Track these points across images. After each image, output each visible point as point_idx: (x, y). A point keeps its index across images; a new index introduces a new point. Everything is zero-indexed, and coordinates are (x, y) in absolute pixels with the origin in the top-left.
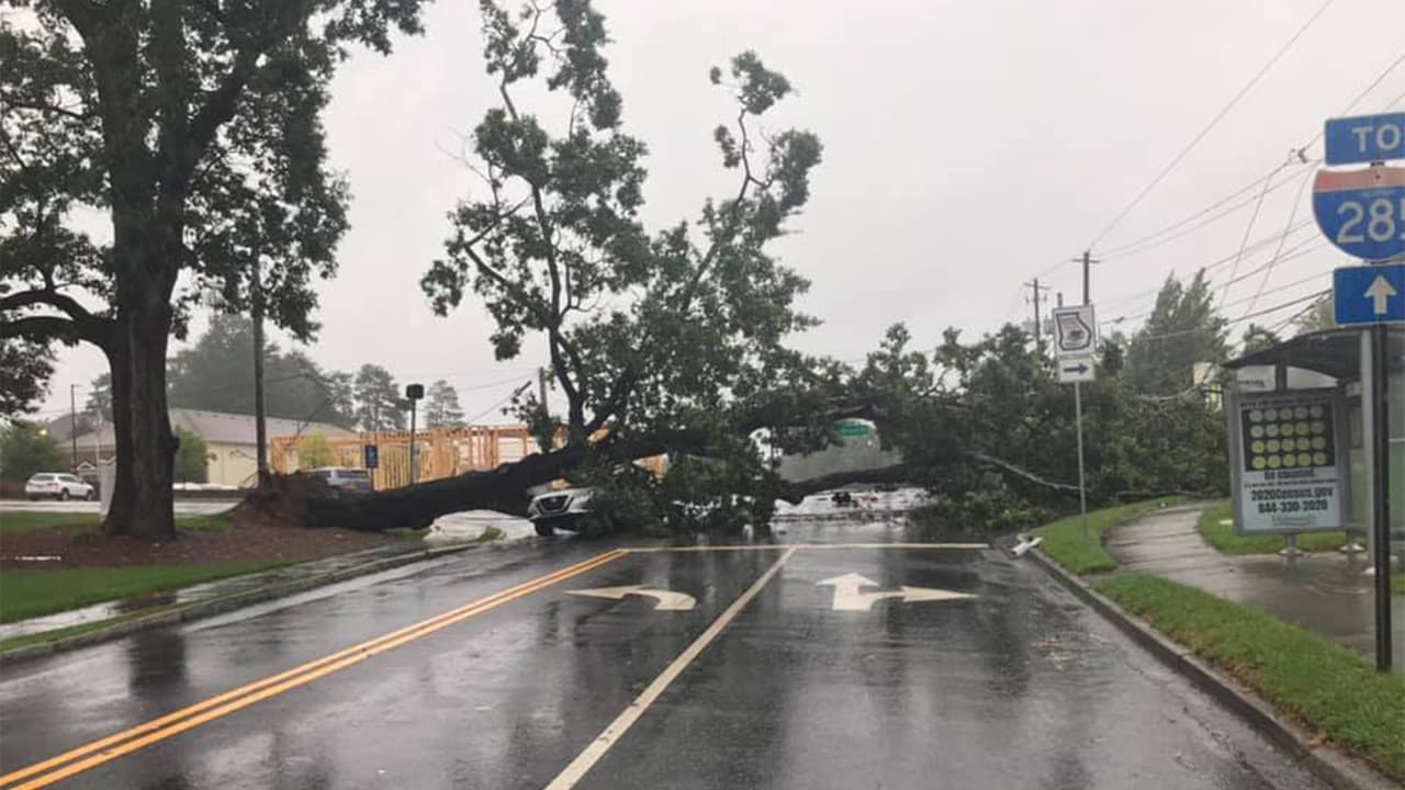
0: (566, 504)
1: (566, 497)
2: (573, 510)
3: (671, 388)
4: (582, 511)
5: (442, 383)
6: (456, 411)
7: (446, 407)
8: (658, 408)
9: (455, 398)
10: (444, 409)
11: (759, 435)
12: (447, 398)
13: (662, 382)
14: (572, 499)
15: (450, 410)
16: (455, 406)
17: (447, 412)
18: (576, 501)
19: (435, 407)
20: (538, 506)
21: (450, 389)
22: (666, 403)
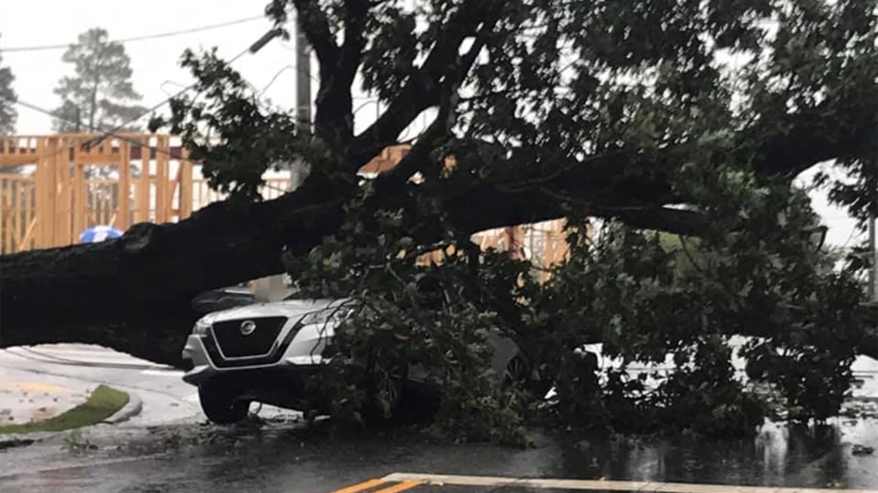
0: (280, 339)
1: (284, 319)
2: (297, 356)
3: (594, 48)
4: (317, 359)
5: (97, 34)
6: (129, 103)
7: (104, 91)
8: (551, 96)
9: (128, 73)
10: (99, 97)
11: (820, 179)
12: (110, 71)
13: (569, 30)
14: (298, 327)
15: (114, 101)
16: (127, 90)
17: (105, 103)
18: (310, 333)
19: (79, 92)
20: (207, 341)
21: (117, 49)
22: (573, 85)
